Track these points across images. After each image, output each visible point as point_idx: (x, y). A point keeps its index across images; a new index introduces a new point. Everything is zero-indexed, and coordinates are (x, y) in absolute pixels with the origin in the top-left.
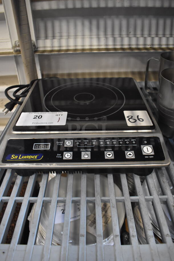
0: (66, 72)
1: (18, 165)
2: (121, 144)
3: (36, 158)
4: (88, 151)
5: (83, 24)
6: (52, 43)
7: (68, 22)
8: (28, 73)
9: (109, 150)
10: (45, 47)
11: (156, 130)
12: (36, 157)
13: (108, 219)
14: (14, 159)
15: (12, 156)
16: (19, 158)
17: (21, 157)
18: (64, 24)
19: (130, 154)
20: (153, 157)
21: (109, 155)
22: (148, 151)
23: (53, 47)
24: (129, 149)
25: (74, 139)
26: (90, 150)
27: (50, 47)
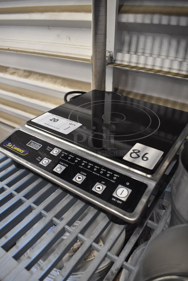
0: (141, 92)
1: (6, 152)
2: (99, 173)
3: (22, 153)
4: (65, 166)
5: (170, 44)
6: (130, 58)
7: (154, 39)
8: (95, 83)
9: (84, 174)
10: (122, 61)
11: (153, 176)
12: (23, 151)
13: (90, 256)
14: (8, 146)
15: (9, 144)
16: (12, 147)
17: (13, 147)
18: (149, 41)
19: (99, 188)
20: (121, 203)
21: (79, 178)
22: (121, 194)
23: (130, 62)
24: (104, 183)
25: (63, 150)
26: (67, 166)
27: (127, 62)
